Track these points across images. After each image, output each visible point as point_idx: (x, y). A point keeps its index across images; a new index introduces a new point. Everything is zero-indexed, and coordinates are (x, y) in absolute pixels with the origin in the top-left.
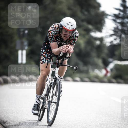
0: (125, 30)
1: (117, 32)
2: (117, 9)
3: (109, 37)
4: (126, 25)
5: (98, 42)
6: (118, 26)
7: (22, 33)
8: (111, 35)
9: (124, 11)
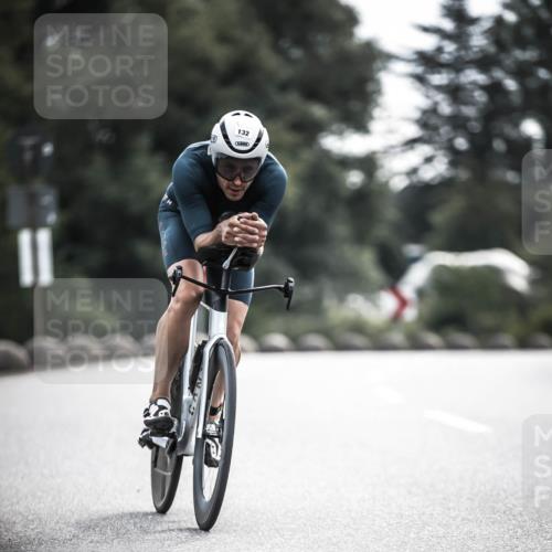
0: (467, 119)
1: (435, 129)
2: (426, 29)
3: (403, 151)
4: (473, 97)
5: (355, 178)
6: (436, 104)
7: (28, 156)
8: (411, 143)
9: (459, 37)
